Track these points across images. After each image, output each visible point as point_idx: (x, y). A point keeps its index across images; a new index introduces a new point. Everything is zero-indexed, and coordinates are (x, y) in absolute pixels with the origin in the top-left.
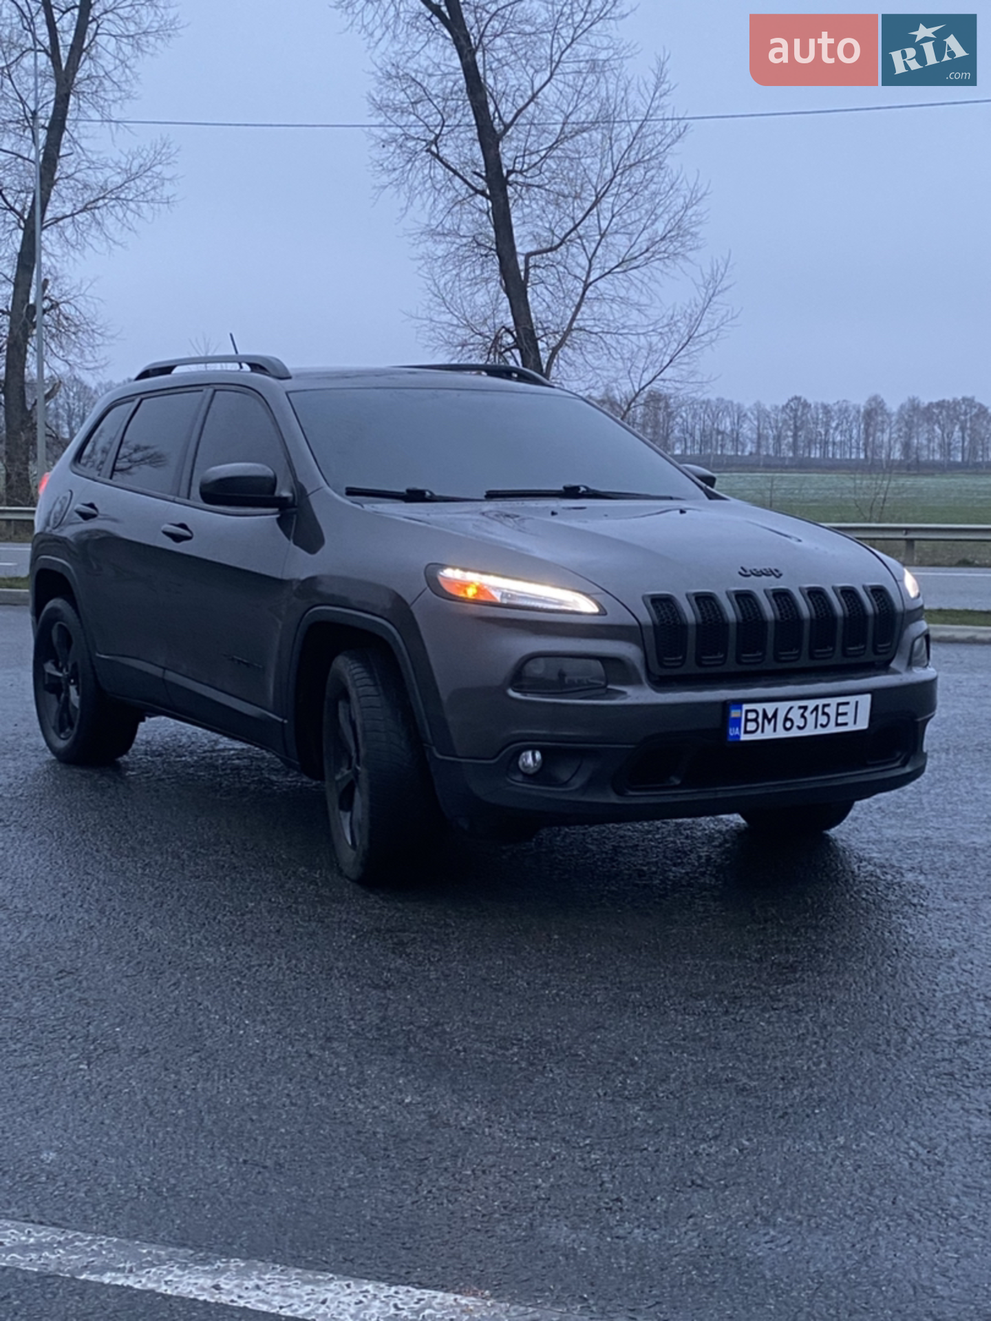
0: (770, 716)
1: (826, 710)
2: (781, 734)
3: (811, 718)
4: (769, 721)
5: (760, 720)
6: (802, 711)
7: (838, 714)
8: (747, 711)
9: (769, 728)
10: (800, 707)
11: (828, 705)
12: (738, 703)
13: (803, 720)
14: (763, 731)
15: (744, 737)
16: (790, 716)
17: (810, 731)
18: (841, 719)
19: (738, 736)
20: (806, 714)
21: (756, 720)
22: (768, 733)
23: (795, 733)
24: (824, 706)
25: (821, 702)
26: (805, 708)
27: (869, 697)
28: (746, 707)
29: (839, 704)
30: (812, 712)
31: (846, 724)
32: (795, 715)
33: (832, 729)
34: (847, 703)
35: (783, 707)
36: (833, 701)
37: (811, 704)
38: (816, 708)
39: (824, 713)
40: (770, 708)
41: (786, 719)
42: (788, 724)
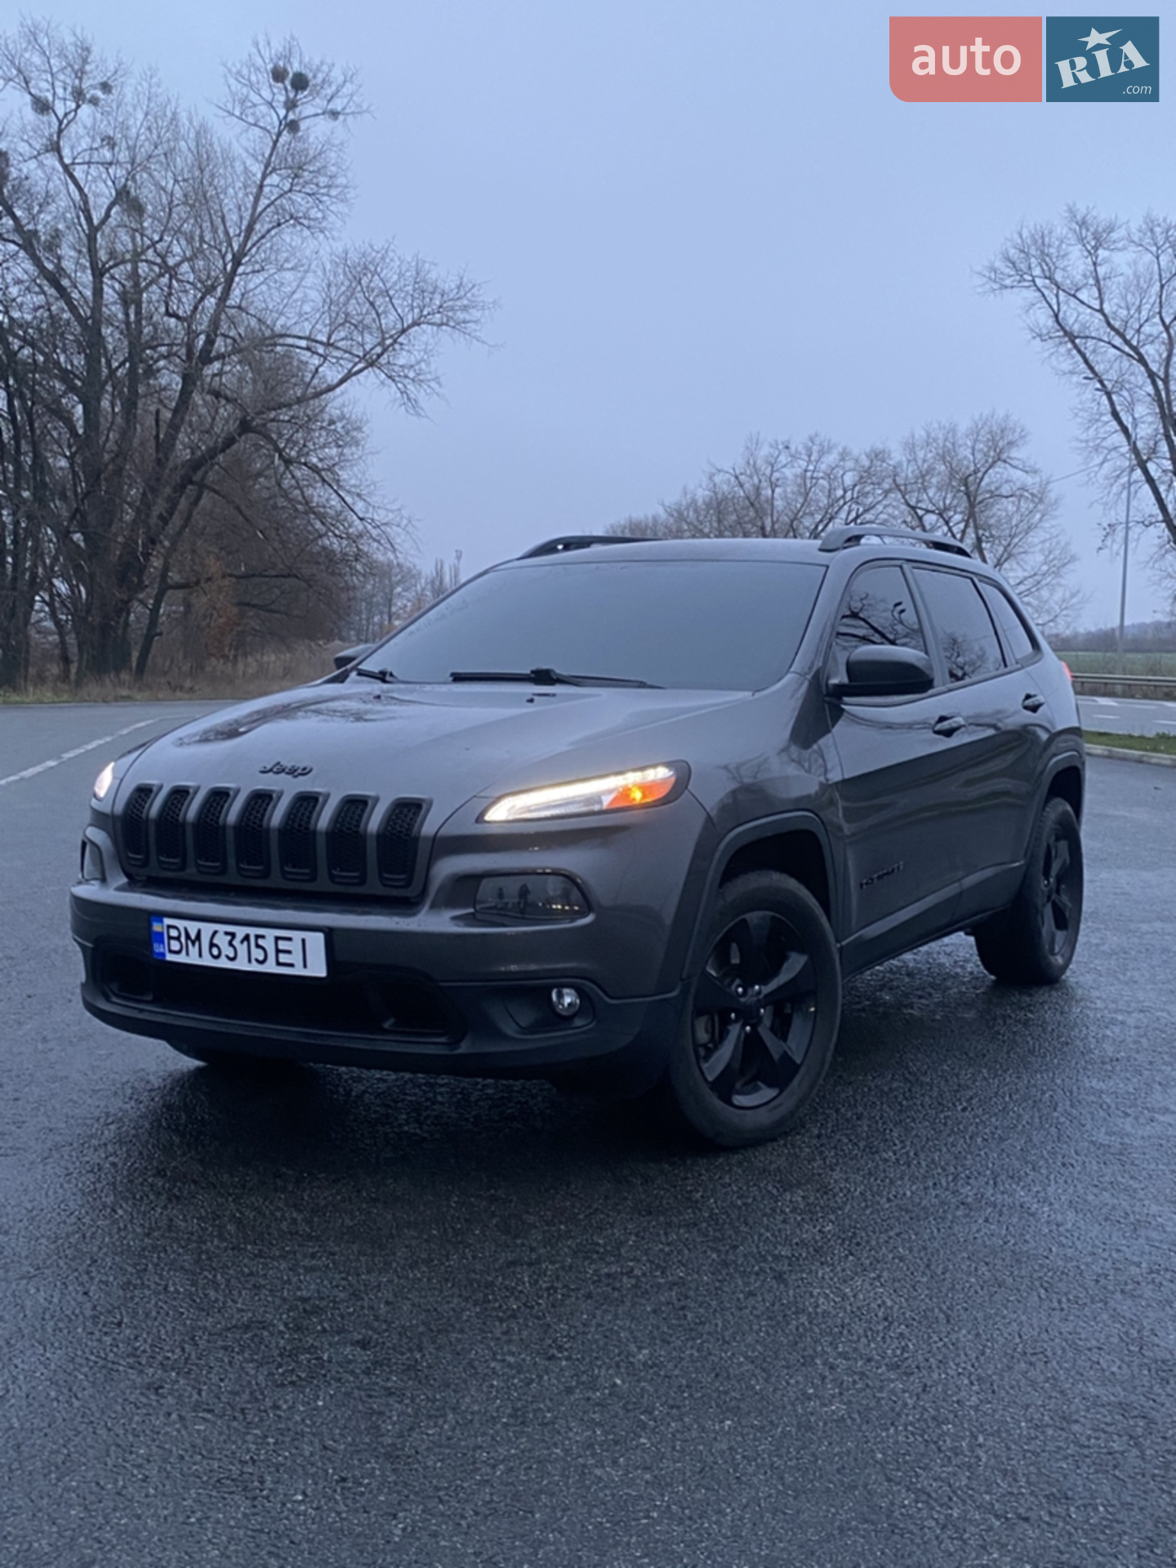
0: (193, 936)
1: (261, 942)
2: (207, 961)
3: (242, 949)
4: (193, 943)
5: (183, 939)
6: (229, 938)
7: (278, 951)
8: (169, 927)
9: (194, 950)
10: (227, 933)
11: (263, 937)
12: (160, 915)
13: (231, 949)
14: (187, 954)
15: (170, 957)
16: (215, 941)
17: (242, 965)
18: (283, 958)
19: (163, 955)
20: (235, 943)
21: (178, 939)
22: (192, 958)
23: (223, 963)
24: (258, 937)
25: (253, 931)
26: (233, 935)
27: (320, 936)
28: (167, 921)
29: (277, 939)
30: (242, 942)
31: (292, 965)
32: (222, 940)
33: (270, 967)
34: (290, 939)
35: (207, 929)
36: (270, 934)
37: (241, 931)
38: (247, 938)
39: (258, 946)
40: (193, 927)
41: (212, 945)
42: (215, 952)
